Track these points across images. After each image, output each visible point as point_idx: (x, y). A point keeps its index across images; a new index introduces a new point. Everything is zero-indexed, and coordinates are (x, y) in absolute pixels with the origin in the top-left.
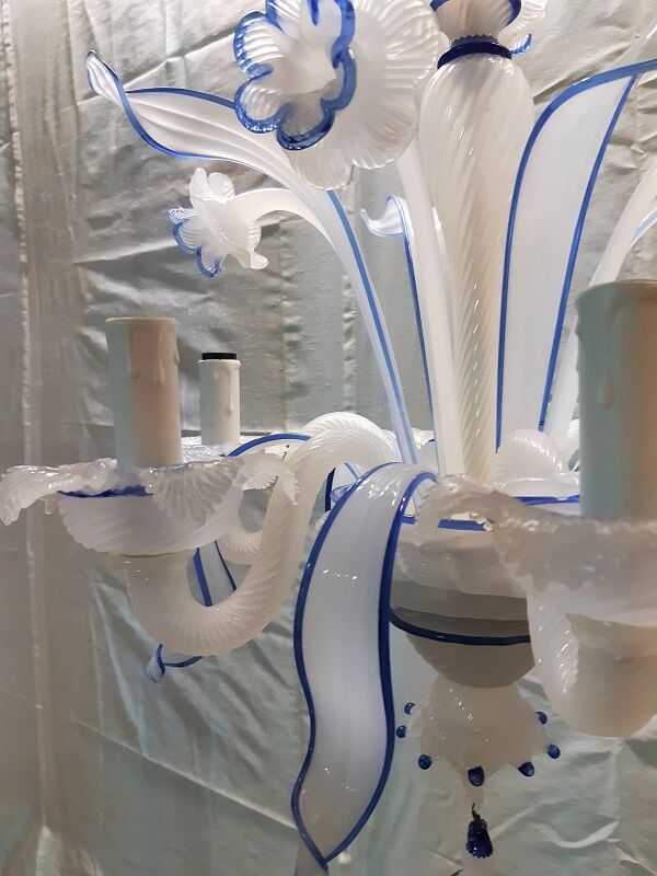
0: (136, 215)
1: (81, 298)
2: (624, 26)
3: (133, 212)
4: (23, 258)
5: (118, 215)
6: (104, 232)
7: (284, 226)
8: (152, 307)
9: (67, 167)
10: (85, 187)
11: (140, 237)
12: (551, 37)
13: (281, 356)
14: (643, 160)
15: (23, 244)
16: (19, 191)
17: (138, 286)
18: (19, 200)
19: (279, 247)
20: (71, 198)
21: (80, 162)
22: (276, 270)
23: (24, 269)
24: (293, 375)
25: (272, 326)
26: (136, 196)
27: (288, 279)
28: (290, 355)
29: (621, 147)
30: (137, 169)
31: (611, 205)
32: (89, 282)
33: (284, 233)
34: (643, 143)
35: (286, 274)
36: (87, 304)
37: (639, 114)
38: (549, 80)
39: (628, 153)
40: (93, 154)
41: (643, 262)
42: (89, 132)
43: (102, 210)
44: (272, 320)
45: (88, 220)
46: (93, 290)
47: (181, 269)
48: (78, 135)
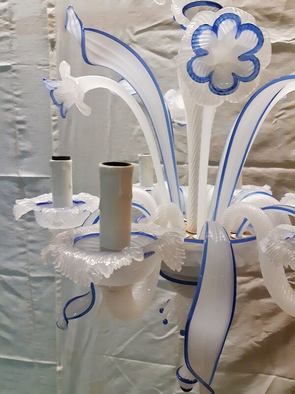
7: (14, 67)
13: (15, 137)
19: (11, 78)
22: (10, 90)
24: (23, 146)
25: (10, 120)
27: (17, 96)
28: (20, 136)
33: (14, 71)
35: (16, 93)
44: (9, 117)
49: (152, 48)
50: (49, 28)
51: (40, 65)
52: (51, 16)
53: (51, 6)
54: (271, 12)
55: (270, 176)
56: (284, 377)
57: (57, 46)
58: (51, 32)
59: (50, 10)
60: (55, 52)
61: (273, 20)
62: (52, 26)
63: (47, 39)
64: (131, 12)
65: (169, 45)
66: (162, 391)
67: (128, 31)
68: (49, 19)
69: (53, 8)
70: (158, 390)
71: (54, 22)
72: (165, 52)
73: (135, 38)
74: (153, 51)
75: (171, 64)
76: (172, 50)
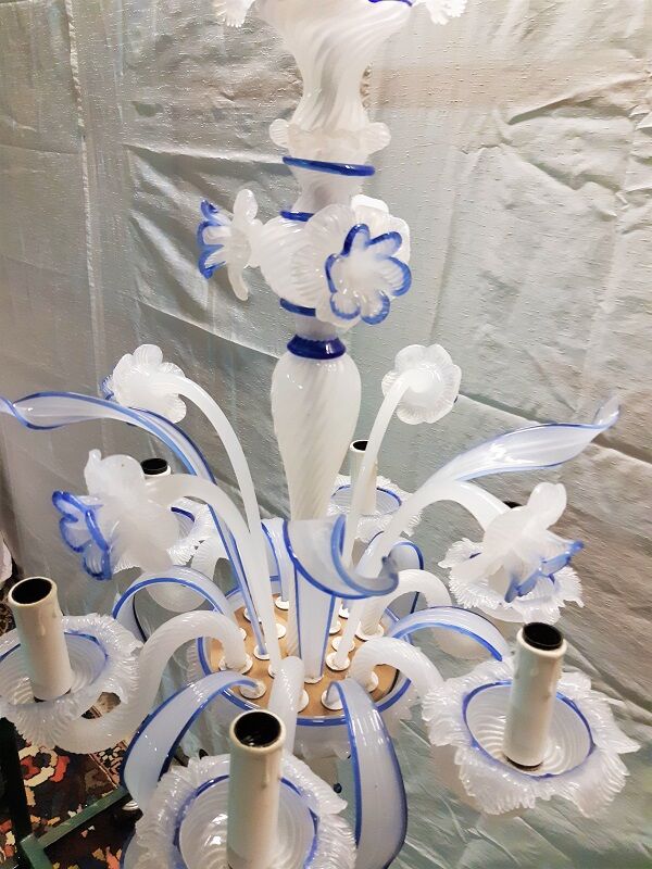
0: (176, 113)
1: (129, 181)
2: (638, 56)
3: (174, 109)
4: (81, 122)
5: (159, 108)
6: (147, 120)
9: (114, 40)
10: (131, 67)
11: (179, 138)
12: (566, 44)
14: (625, 211)
15: (80, 108)
16: (74, 52)
17: (177, 185)
18: (74, 62)
20: (120, 76)
21: (125, 39)
23: (82, 133)
26: (175, 92)
29: (608, 191)
30: (175, 65)
31: (586, 248)
32: (136, 168)
34: (630, 193)
36: (134, 190)
37: (631, 160)
38: (555, 94)
39: (613, 199)
40: (138, 34)
41: (602, 313)
42: (131, 8)
43: (148, 97)
45: (134, 103)
46: (141, 178)
47: (213, 181)
48: (124, 7)
49: (540, 159)
64: (510, 70)
65: (579, 156)
67: (496, 112)
70: (450, 809)
71: (367, 85)
72: (566, 171)
73: (508, 131)
74: (541, 166)
75: (576, 201)
76: (583, 167)
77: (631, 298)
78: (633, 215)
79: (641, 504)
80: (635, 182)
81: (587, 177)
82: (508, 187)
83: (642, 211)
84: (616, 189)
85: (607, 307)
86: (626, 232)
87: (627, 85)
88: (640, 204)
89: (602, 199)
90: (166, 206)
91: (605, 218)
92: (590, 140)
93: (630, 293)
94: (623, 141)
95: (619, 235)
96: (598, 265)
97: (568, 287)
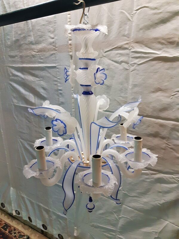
0: (21, 57)
1: (9, 75)
2: (128, 38)
3: (20, 56)
5: (16, 56)
6: (13, 59)
7: (57, 67)
8: (27, 80)
10: (7, 47)
11: (23, 62)
12: (114, 36)
13: (58, 96)
14: (131, 68)
17: (23, 74)
19: (56, 71)
20: (3, 49)
21: (5, 40)
22: (56, 76)
24: (61, 100)
25: (56, 89)
26: (22, 52)
27: (59, 79)
28: (60, 96)
30: (20, 46)
31: (124, 76)
32: (10, 71)
33: (58, 68)
34: (131, 64)
35: (58, 78)
37: (130, 58)
38: (113, 46)
39: (128, 65)
40: (9, 39)
41: (130, 88)
42: (7, 33)
43: (12, 53)
44: (56, 87)
45: (9, 55)
46: (12, 73)
47: (33, 72)
48: (4, 33)
49: (112, 59)
50: (70, 50)
51: (67, 66)
52: (70, 45)
53: (70, 40)
54: (171, 40)
55: (168, 125)
56: (173, 224)
57: (73, 58)
58: (71, 52)
59: (70, 42)
60: (72, 60)
61: (173, 45)
62: (71, 49)
63: (69, 55)
64: (103, 42)
65: (120, 58)
66: (115, 213)
67: (101, 51)
68: (70, 46)
69: (71, 41)
70: (114, 213)
72: (118, 61)
73: (105, 54)
74: (112, 61)
75: (120, 67)
76: (121, 60)
77: (135, 85)
78: (132, 68)
79: (144, 126)
80: (131, 62)
81: (122, 62)
82: (106, 65)
83: (134, 67)
84: (128, 63)
85: (130, 87)
86: (131, 72)
87: (127, 44)
88: (133, 66)
89: (126, 66)
90: (20, 79)
91: (127, 69)
92: (122, 55)
93: (134, 83)
94: (128, 54)
95: (130, 73)
96: (127, 79)
97: (121, 84)
